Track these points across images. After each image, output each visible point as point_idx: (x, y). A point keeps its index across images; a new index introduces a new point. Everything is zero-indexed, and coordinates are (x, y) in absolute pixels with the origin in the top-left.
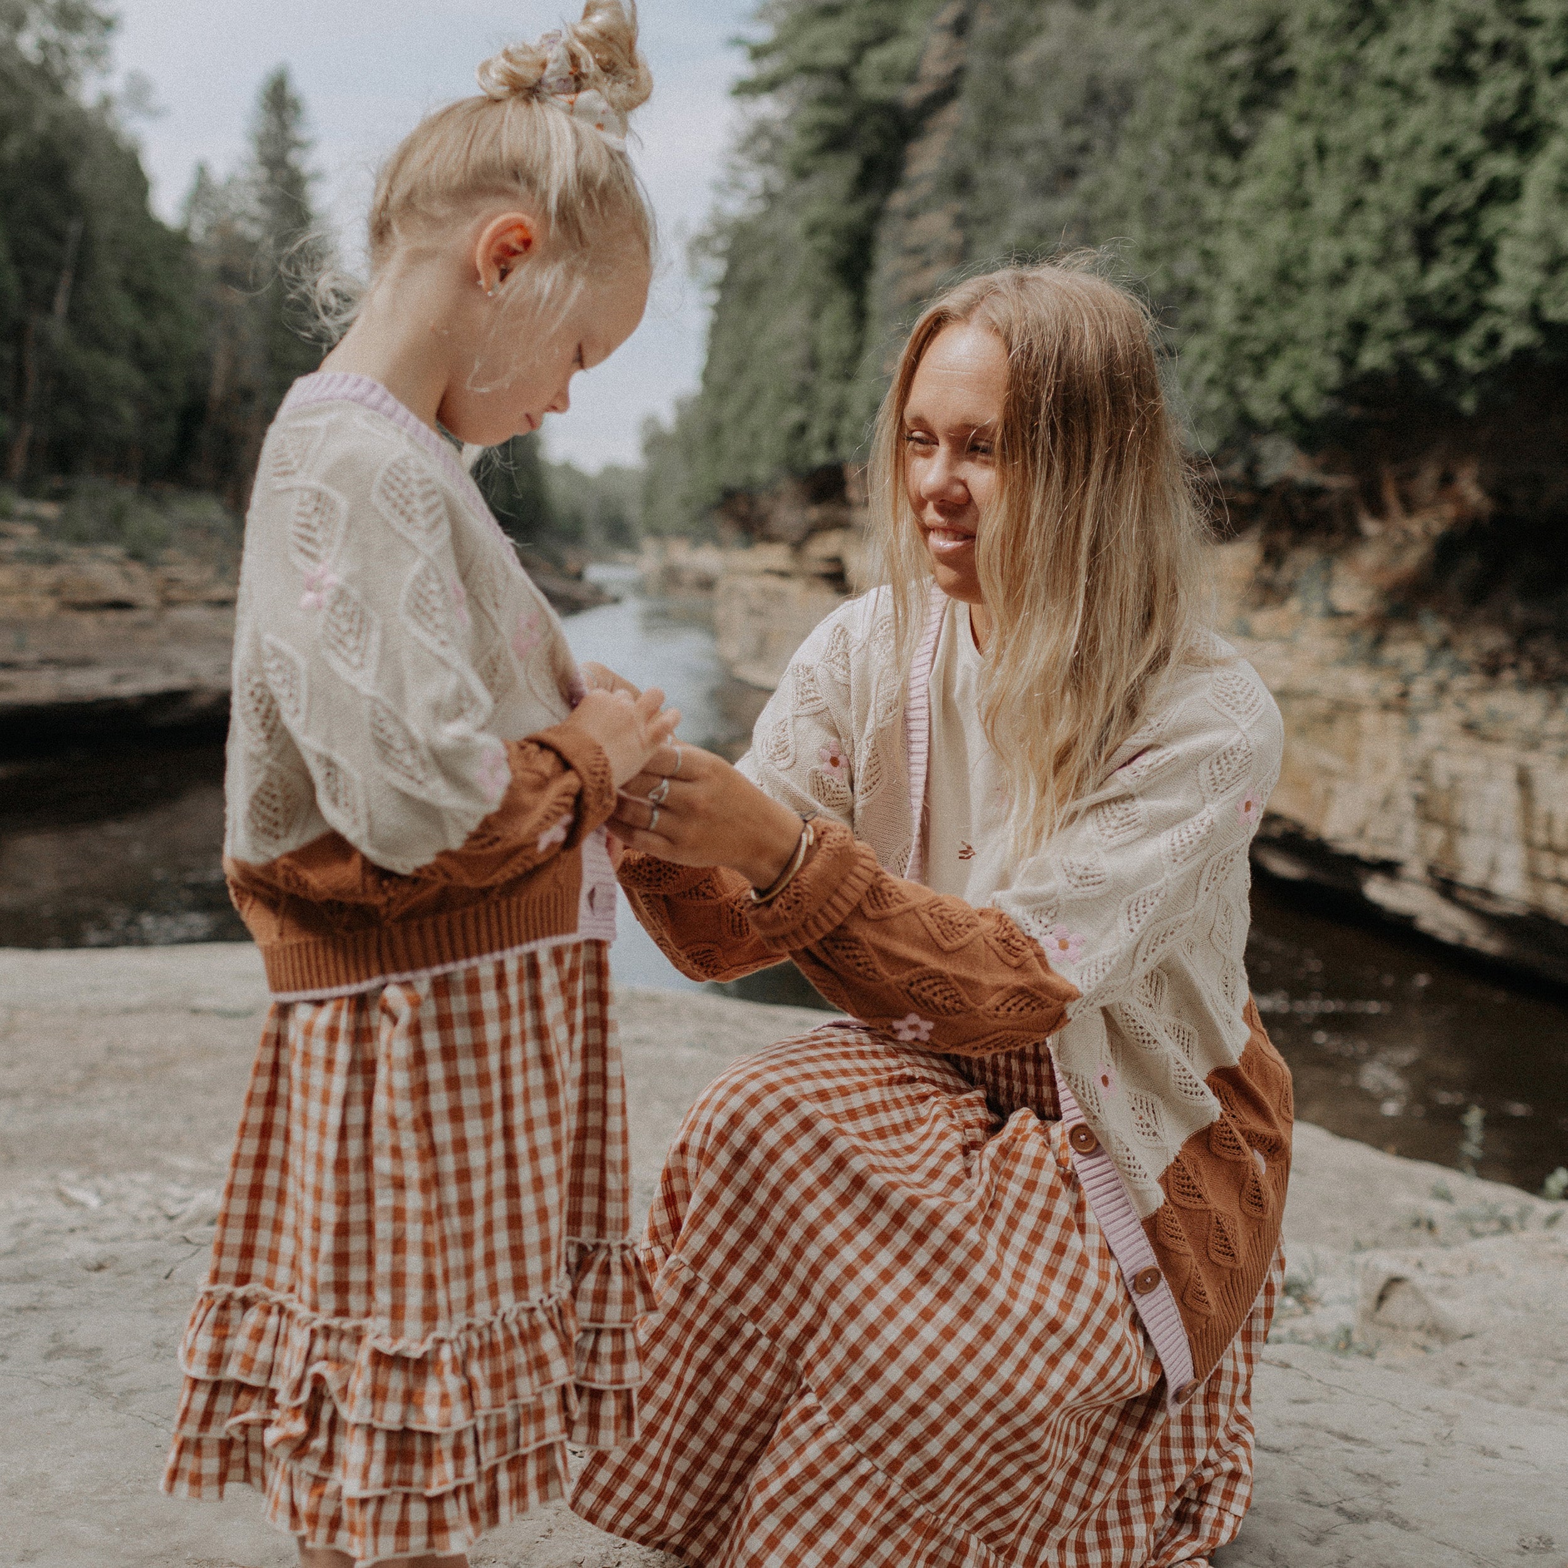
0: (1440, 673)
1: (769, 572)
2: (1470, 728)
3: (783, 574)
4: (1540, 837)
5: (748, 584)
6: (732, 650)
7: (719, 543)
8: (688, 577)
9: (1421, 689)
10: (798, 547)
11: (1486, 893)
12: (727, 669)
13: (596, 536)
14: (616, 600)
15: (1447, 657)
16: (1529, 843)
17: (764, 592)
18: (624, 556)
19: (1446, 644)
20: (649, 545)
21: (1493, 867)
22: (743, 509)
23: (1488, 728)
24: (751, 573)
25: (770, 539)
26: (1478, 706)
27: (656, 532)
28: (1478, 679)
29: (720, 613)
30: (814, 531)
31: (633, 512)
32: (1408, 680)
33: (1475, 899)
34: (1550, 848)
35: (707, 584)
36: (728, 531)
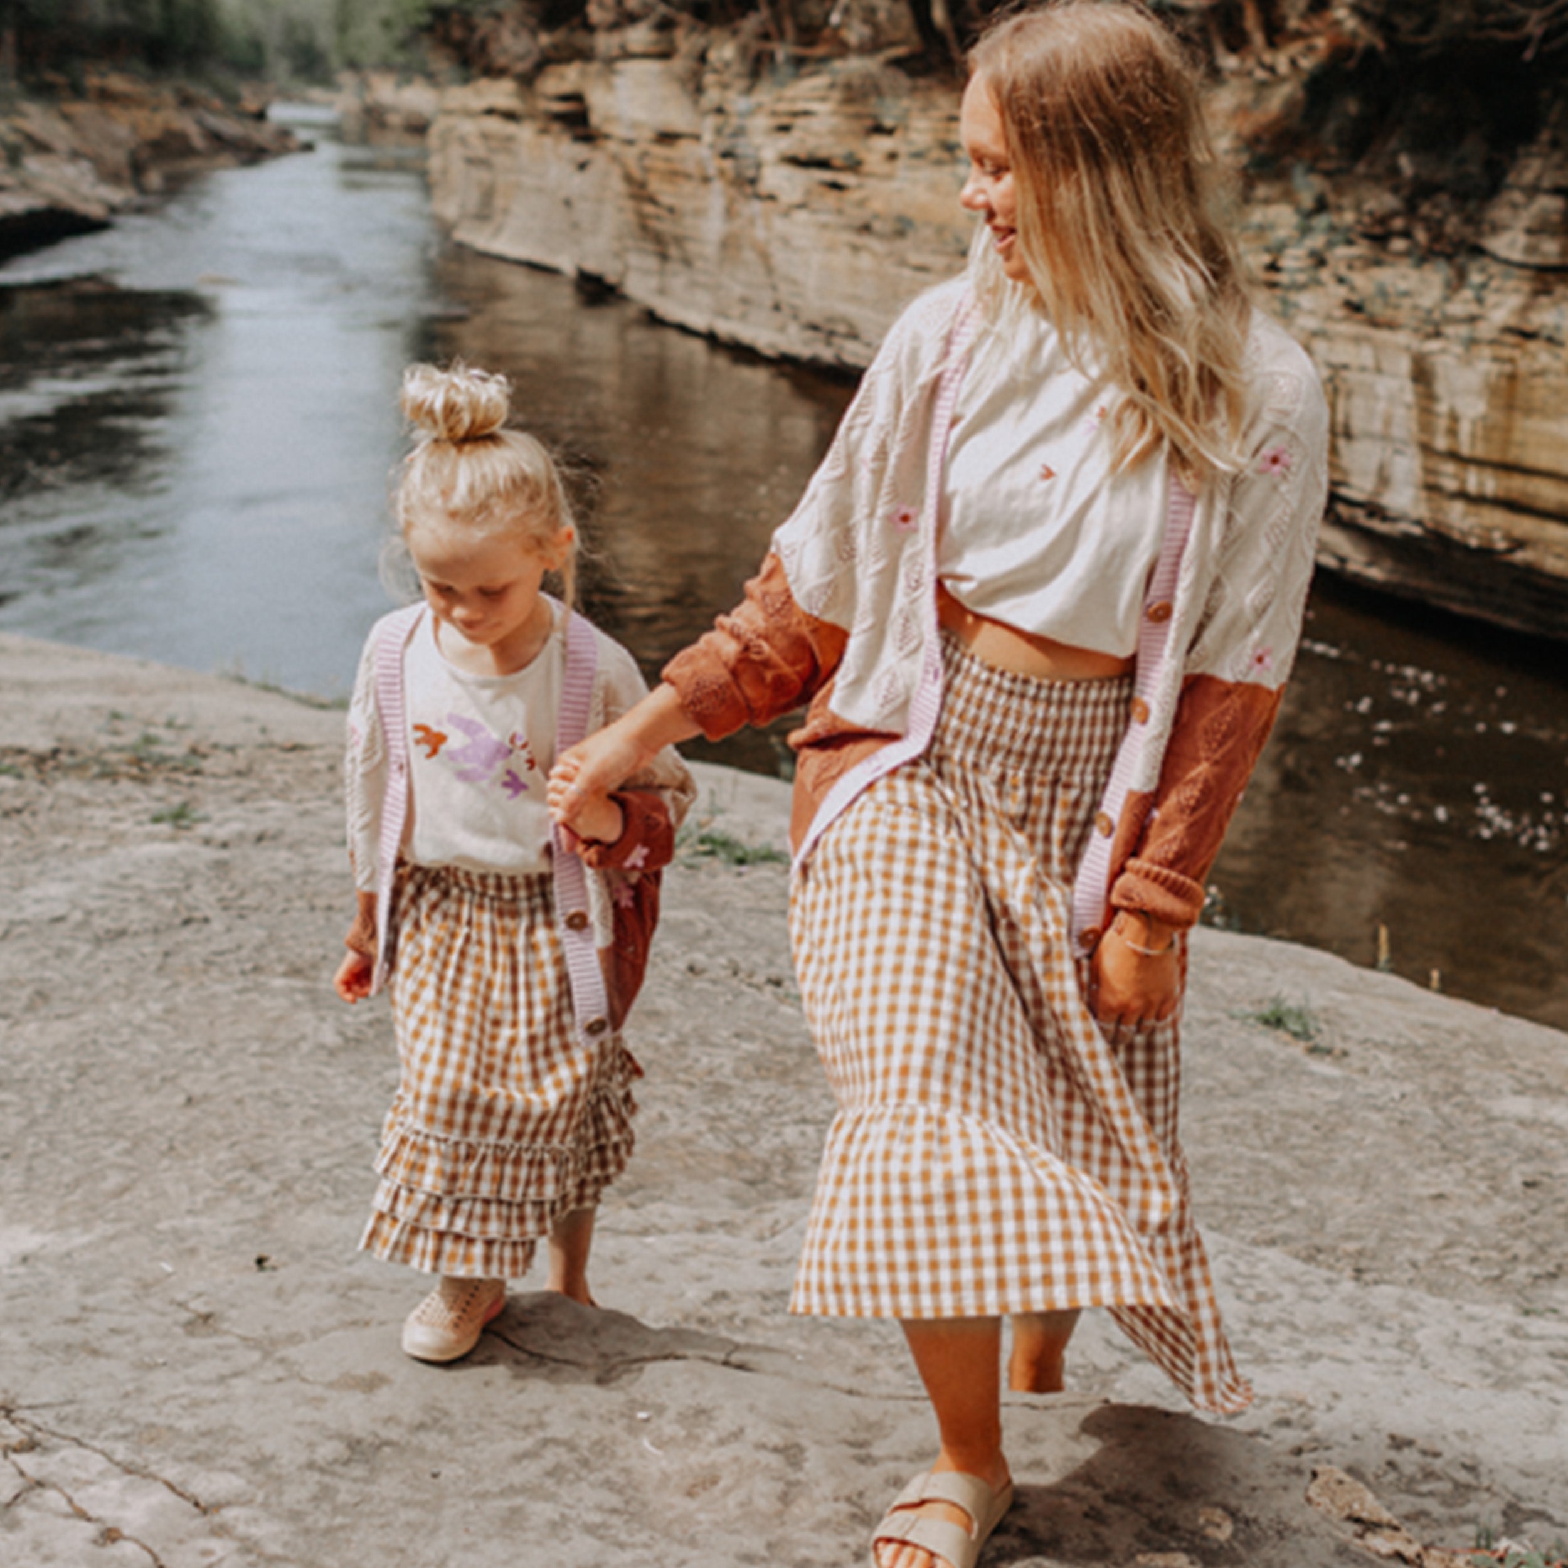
0: (1317, 241)
1: (490, 112)
2: (1354, 307)
3: (510, 116)
4: (1441, 443)
5: (468, 127)
6: (450, 210)
7: (431, 78)
8: (394, 119)
9: (1293, 260)
10: (527, 81)
11: (1375, 510)
12: (445, 229)
13: (280, 68)
14: (308, 147)
15: (1321, 221)
16: (1427, 449)
17: (485, 136)
18: (316, 93)
19: (1321, 206)
20: (347, 78)
21: (1384, 479)
22: (457, 33)
23: (1376, 308)
24: (468, 113)
25: (494, 72)
26: (1364, 282)
27: (353, 65)
28: (1362, 249)
29: (435, 163)
30: (545, 62)
31: (325, 38)
32: (1278, 249)
33: (1360, 516)
34: (1453, 456)
35: (418, 128)
36: (441, 63)
